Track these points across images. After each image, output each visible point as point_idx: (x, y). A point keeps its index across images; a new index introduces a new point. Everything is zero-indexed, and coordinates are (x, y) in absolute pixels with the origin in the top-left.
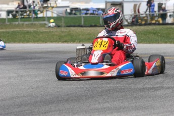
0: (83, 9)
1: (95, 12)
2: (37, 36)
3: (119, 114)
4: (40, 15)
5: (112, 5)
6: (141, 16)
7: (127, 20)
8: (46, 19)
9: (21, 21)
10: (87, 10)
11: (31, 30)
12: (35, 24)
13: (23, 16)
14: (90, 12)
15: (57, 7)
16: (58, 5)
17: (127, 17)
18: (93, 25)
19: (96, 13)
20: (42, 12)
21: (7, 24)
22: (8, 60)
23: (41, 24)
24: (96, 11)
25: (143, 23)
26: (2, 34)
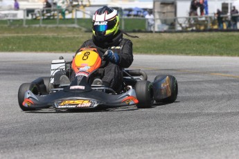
0: (126, 10)
1: (139, 13)
2: (57, 43)
3: (131, 147)
4: (68, 16)
5: (162, 4)
6: (199, 19)
7: (181, 25)
8: (76, 21)
9: (43, 23)
10: (130, 10)
11: (51, 35)
12: (61, 28)
13: (45, 17)
14: (133, 13)
15: (90, 6)
16: (92, 3)
17: (181, 21)
18: (137, 29)
19: (142, 14)
20: (70, 12)
21: (25, 27)
22: (12, 74)
23: (69, 28)
24: (140, 11)
25: (202, 28)
26: (12, 40)
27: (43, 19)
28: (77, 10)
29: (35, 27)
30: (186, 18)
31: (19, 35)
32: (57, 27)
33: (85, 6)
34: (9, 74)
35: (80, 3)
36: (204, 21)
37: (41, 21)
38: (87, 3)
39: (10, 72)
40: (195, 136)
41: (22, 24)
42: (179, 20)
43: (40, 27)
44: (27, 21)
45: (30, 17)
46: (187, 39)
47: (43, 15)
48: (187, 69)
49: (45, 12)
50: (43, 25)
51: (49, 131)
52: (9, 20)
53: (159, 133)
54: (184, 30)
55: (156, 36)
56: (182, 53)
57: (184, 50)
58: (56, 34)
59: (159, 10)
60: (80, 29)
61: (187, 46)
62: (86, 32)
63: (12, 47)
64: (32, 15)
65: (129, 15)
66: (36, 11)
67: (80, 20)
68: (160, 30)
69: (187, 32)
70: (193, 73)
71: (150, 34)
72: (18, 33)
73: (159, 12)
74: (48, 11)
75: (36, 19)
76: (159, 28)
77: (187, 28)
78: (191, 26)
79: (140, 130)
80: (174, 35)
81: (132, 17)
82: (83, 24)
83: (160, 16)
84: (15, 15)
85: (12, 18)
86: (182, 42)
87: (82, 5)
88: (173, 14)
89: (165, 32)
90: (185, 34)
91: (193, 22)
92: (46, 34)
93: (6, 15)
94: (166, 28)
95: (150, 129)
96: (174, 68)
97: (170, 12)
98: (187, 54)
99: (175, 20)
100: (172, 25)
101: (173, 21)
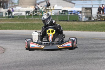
27: (33, 15)
28: (48, 12)
29: (30, 19)
30: (96, 15)
31: (23, 22)
32: (40, 19)
33: (52, 10)
34: (19, 40)
35: (50, 8)
36: (104, 16)
37: (32, 16)
38: (53, 9)
39: (19, 39)
40: (101, 68)
41: (24, 18)
42: (93, 16)
43: (32, 19)
44: (26, 16)
45: (28, 15)
46: (97, 25)
47: (34, 14)
48: (97, 38)
49: (34, 12)
50: (33, 18)
51: (36, 65)
52: (19, 16)
53: (85, 66)
54: (95, 21)
55: (83, 23)
56: (94, 31)
57: (96, 29)
58: (39, 22)
59: (84, 12)
61: (97, 28)
63: (20, 28)
64: (29, 14)
65: (71, 14)
66: (30, 12)
68: (85, 20)
69: (97, 21)
70: (99, 40)
71: (80, 22)
74: (36, 12)
75: (30, 15)
76: (84, 19)
77: (97, 19)
78: (98, 18)
79: (76, 65)
80: (91, 22)
81: (72, 15)
83: (84, 14)
84: (21, 14)
85: (20, 15)
86: (94, 26)
87: (51, 9)
88: (91, 13)
89: (87, 21)
90: (96, 22)
91: (99, 17)
92: (34, 22)
93: (17, 14)
94: (87, 19)
95: (81, 64)
96: (91, 37)
97: (89, 12)
98: (97, 31)
99: (91, 16)
100: (90, 18)
101: (90, 16)
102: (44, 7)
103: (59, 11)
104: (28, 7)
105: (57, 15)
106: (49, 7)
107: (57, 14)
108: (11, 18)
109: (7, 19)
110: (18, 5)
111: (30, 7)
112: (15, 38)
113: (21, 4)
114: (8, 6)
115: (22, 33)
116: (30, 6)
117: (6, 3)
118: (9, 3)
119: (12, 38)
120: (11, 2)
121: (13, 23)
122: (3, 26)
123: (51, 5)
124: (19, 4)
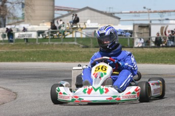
27: (51, 38)
28: (76, 32)
29: (45, 44)
31: (38, 50)
32: (62, 44)
33: (82, 29)
34: (36, 78)
35: (78, 26)
37: (49, 40)
38: (84, 27)
41: (36, 42)
42: (152, 38)
43: (49, 44)
44: (39, 39)
45: (41, 37)
46: (163, 52)
48: (168, 74)
50: (51, 43)
56: (162, 63)
57: (163, 60)
59: (138, 31)
60: (79, 46)
61: (163, 58)
62: (83, 47)
63: (33, 59)
64: (43, 35)
66: (46, 32)
67: (78, 39)
72: (32, 48)
73: (137, 33)
75: (45, 38)
82: (81, 42)
83: (138, 35)
86: (159, 54)
87: (80, 27)
88: (148, 34)
92: (56, 49)
96: (157, 73)
97: (146, 33)
98: (165, 63)
99: (149, 39)
101: (148, 39)
102: (69, 24)
103: (93, 31)
104: (41, 24)
105: (92, 38)
106: (78, 24)
107: (90, 36)
108: (12, 43)
109: (5, 45)
110: (23, 21)
111: (45, 24)
112: (28, 75)
113: (28, 20)
114: (6, 23)
115: (40, 66)
116: (44, 22)
117: (3, 17)
118: (8, 18)
119: (24, 75)
120: (11, 16)
121: (20, 50)
122: (4, 56)
123: (80, 21)
124: (26, 19)
